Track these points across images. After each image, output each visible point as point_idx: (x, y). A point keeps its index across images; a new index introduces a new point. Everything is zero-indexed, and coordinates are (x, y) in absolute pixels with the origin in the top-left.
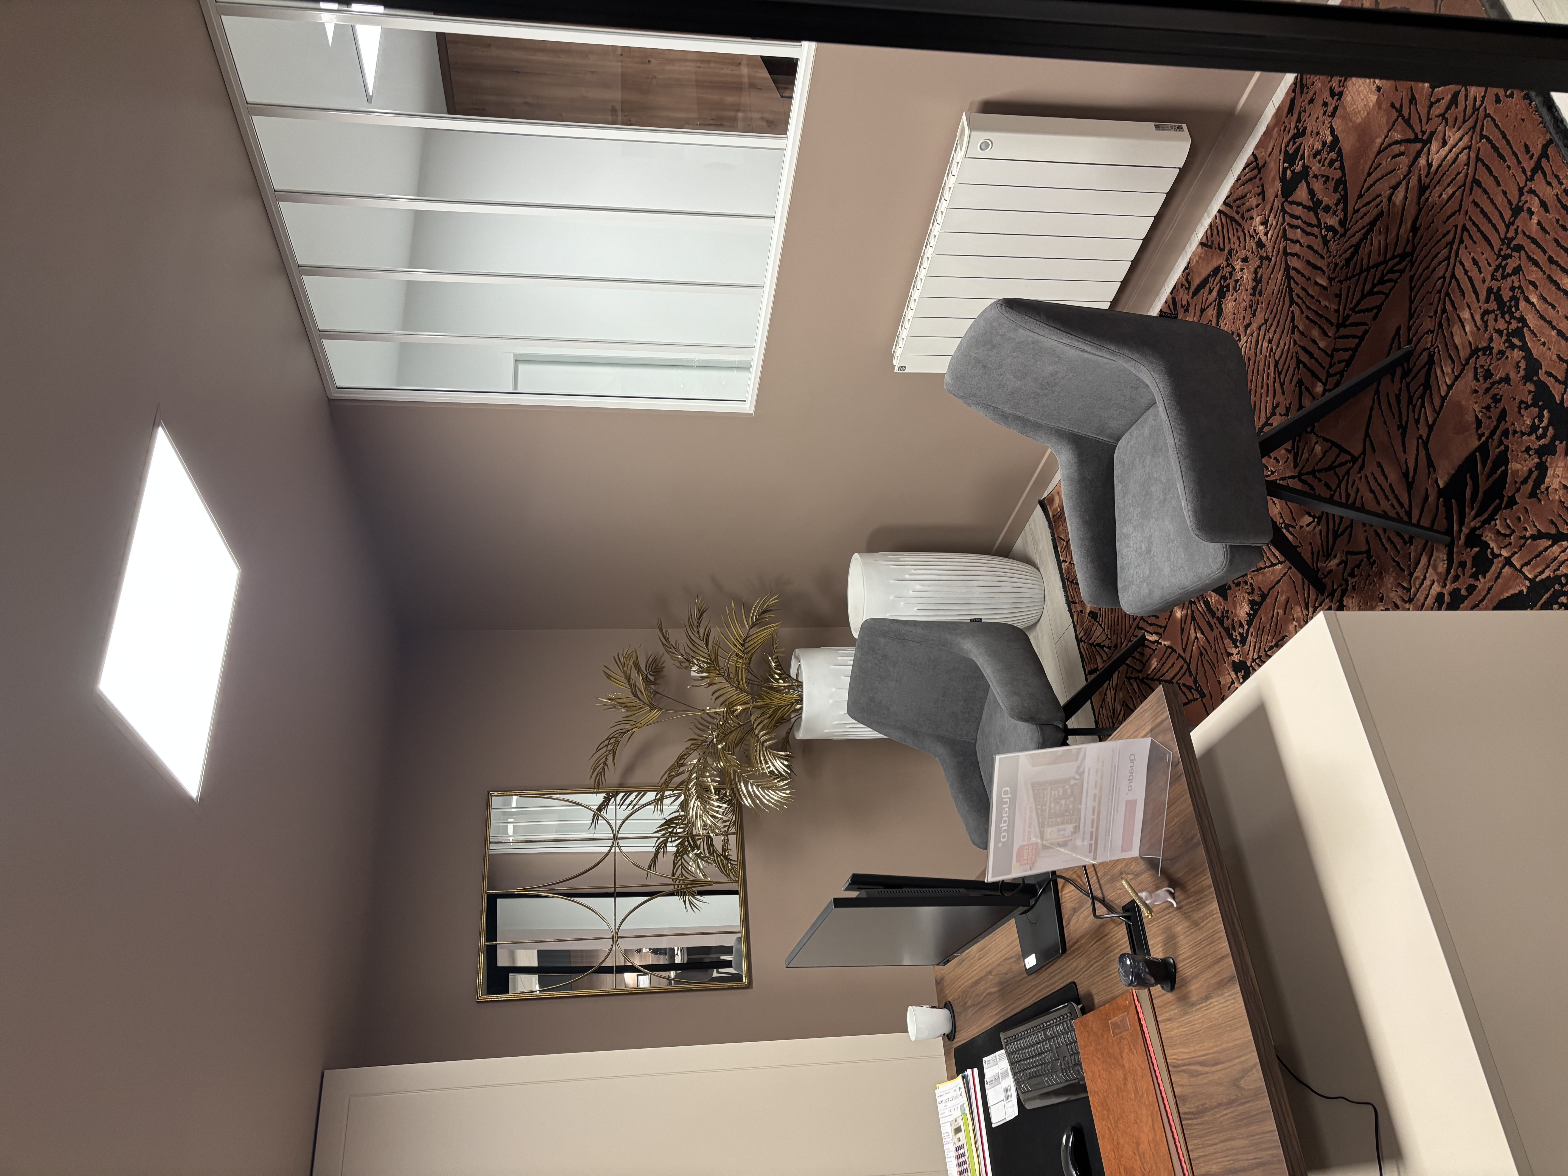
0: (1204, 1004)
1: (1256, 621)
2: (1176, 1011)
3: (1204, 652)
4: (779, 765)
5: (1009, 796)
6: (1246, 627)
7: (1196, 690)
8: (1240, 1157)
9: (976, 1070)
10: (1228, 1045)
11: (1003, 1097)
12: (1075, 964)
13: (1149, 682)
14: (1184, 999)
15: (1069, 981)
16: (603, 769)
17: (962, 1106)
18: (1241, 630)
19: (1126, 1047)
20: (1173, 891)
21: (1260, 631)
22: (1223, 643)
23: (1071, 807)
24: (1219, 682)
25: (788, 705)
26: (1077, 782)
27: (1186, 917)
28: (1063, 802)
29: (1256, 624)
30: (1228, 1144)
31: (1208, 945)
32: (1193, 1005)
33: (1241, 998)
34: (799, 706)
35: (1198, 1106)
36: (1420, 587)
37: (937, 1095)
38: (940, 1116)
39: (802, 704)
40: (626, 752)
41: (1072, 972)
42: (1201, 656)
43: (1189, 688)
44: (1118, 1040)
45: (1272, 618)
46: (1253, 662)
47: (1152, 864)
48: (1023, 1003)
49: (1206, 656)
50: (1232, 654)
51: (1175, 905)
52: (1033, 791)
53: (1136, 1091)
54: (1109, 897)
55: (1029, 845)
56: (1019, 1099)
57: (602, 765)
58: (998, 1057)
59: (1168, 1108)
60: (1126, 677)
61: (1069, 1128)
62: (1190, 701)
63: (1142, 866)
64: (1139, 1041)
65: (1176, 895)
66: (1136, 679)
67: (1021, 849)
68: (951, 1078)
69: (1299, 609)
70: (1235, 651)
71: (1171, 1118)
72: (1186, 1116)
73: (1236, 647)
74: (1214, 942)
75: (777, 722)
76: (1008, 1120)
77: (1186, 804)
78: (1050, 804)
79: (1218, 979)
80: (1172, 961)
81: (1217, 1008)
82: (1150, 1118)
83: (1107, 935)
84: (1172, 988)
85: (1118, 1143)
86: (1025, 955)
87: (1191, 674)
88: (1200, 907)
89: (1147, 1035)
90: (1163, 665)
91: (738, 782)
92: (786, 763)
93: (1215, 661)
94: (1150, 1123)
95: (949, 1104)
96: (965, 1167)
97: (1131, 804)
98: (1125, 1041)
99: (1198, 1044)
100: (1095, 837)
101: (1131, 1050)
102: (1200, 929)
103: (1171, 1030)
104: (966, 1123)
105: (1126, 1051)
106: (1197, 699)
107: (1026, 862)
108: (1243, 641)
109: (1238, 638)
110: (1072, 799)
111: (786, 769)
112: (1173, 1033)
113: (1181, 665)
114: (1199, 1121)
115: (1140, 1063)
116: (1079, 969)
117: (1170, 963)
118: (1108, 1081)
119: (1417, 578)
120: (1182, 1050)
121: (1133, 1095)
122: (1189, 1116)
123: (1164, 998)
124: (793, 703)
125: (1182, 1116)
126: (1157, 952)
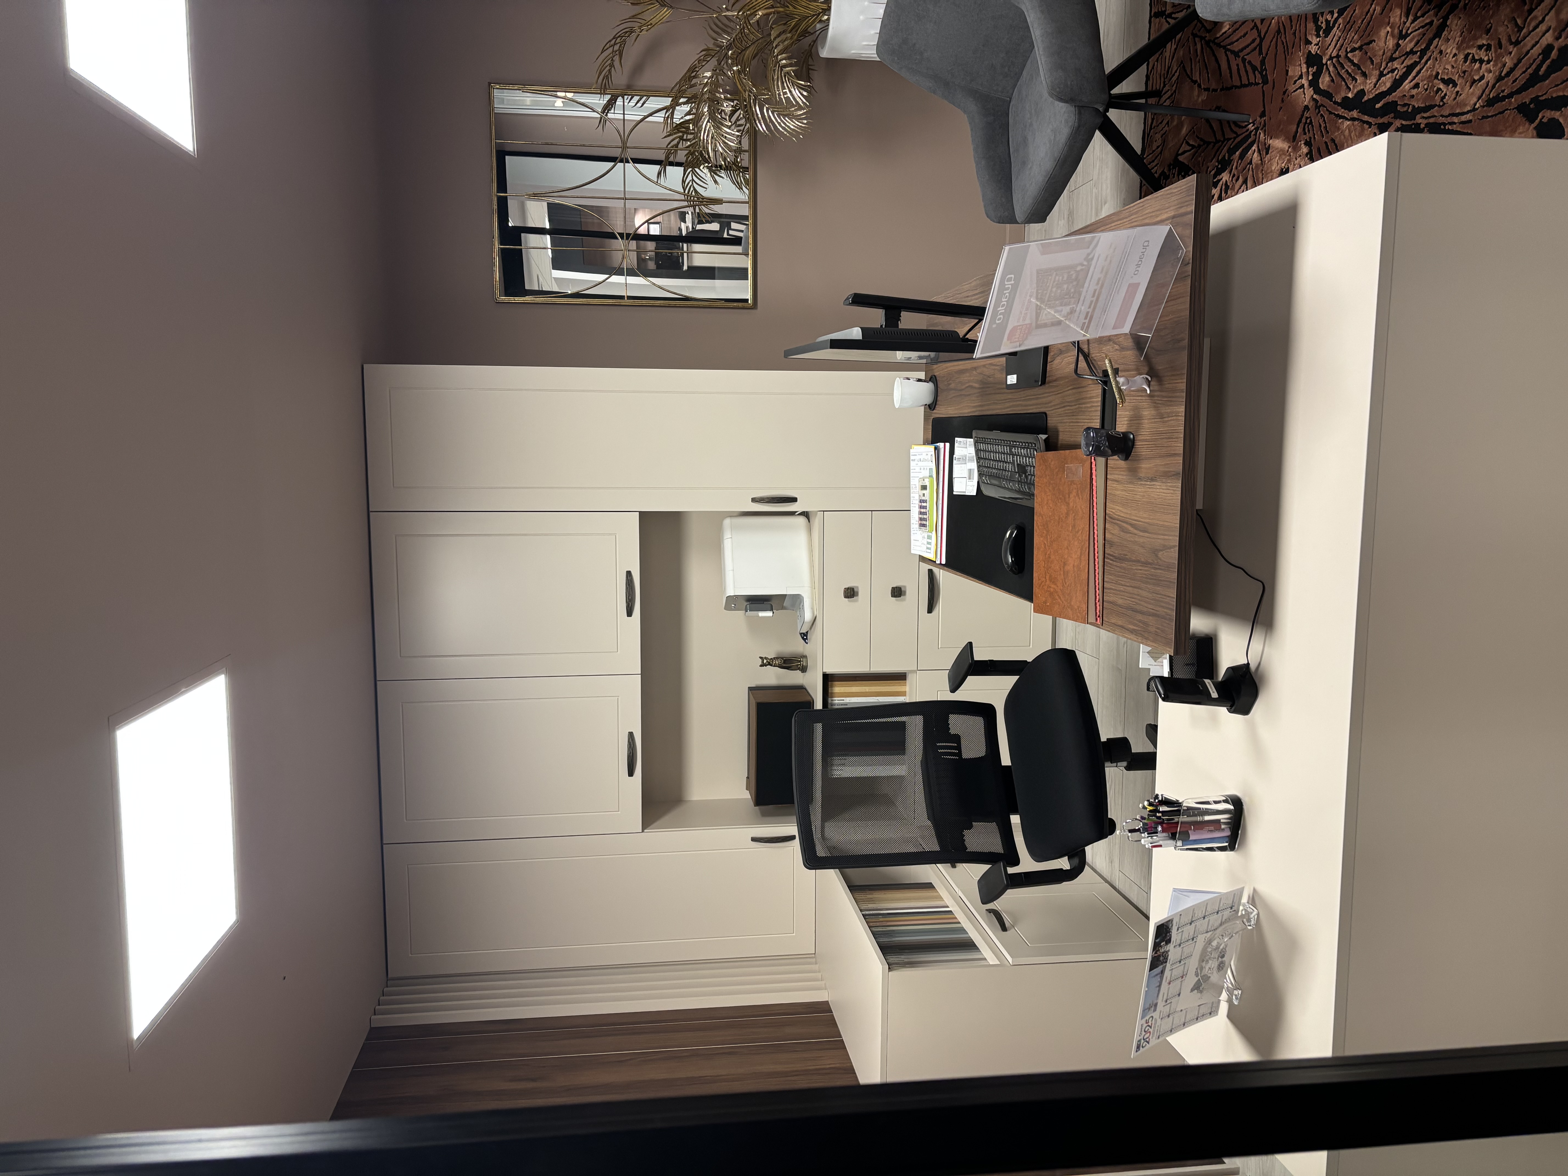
0: (1149, 483)
1: (1349, 12)
2: (1124, 477)
3: (1282, 30)
4: (797, 95)
5: (1013, 282)
6: (1336, 15)
7: (1261, 73)
8: (1142, 603)
9: (948, 445)
10: (1159, 522)
11: (966, 475)
12: (1050, 398)
13: (1214, 47)
14: (1133, 472)
15: (1042, 410)
16: (610, 71)
17: (931, 469)
18: (1329, 17)
19: (1075, 491)
20: (1150, 380)
21: (1349, 26)
22: (1306, 27)
23: (1072, 290)
24: (1287, 71)
25: (814, 15)
26: (1084, 267)
27: (1155, 407)
28: (1065, 286)
29: (1347, 15)
30: (1136, 591)
31: (1166, 438)
32: (1140, 479)
33: (1180, 492)
34: (826, 17)
35: (1121, 554)
36: (1533, 30)
37: (911, 454)
38: (911, 471)
39: (829, 15)
40: (633, 50)
41: (1046, 404)
42: (1278, 35)
43: (1254, 68)
44: (1070, 483)
45: (1367, 15)
46: (1329, 60)
47: (1139, 343)
48: (999, 409)
49: (1283, 36)
50: (1311, 43)
51: (1148, 392)
52: (1038, 277)
53: (1074, 526)
54: (1093, 356)
55: (1022, 325)
56: (978, 482)
57: (608, 68)
58: (968, 443)
59: (1096, 547)
60: (1192, 34)
61: (1014, 526)
62: (1250, 84)
63: (1129, 343)
64: (1086, 491)
65: (1152, 383)
66: (1202, 38)
67: (1014, 329)
68: (926, 442)
69: (1399, 13)
70: (1315, 40)
71: (1096, 554)
72: (1109, 557)
73: (1318, 36)
74: (1172, 438)
75: (799, 36)
76: (967, 494)
77: (1184, 306)
78: (1052, 288)
79: (1167, 470)
80: (1132, 436)
81: (1158, 490)
82: (1079, 549)
83: (1083, 387)
84: (1126, 458)
85: (1050, 557)
86: (1009, 373)
87: (1260, 53)
88: (1169, 403)
89: (1094, 488)
90: (1235, 31)
91: (752, 105)
92: (805, 94)
93: (1290, 46)
94: (1079, 553)
95: (920, 464)
96: (925, 516)
97: (1134, 287)
98: (1075, 486)
99: (1135, 510)
100: (1089, 317)
101: (1078, 494)
102: (1164, 422)
103: (1117, 490)
104: (931, 483)
105: (1074, 493)
106: (1259, 84)
107: (1017, 340)
108: (1327, 32)
109: (1324, 25)
110: (1075, 283)
111: (804, 101)
112: (1118, 493)
113: (1253, 38)
114: (1118, 564)
115: (1083, 507)
116: (1052, 404)
117: (1130, 439)
118: (1053, 510)
119: (1536, 17)
120: (1121, 509)
121: (1071, 528)
122: (1111, 558)
123: (1117, 462)
124: (819, 14)
125: (1106, 555)
126: (1122, 427)
